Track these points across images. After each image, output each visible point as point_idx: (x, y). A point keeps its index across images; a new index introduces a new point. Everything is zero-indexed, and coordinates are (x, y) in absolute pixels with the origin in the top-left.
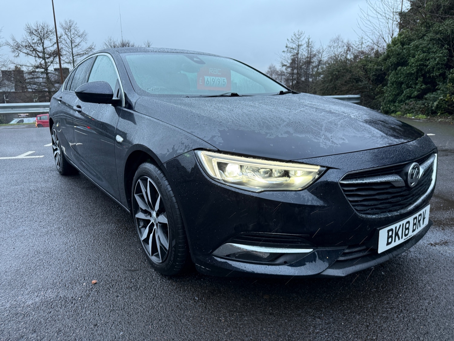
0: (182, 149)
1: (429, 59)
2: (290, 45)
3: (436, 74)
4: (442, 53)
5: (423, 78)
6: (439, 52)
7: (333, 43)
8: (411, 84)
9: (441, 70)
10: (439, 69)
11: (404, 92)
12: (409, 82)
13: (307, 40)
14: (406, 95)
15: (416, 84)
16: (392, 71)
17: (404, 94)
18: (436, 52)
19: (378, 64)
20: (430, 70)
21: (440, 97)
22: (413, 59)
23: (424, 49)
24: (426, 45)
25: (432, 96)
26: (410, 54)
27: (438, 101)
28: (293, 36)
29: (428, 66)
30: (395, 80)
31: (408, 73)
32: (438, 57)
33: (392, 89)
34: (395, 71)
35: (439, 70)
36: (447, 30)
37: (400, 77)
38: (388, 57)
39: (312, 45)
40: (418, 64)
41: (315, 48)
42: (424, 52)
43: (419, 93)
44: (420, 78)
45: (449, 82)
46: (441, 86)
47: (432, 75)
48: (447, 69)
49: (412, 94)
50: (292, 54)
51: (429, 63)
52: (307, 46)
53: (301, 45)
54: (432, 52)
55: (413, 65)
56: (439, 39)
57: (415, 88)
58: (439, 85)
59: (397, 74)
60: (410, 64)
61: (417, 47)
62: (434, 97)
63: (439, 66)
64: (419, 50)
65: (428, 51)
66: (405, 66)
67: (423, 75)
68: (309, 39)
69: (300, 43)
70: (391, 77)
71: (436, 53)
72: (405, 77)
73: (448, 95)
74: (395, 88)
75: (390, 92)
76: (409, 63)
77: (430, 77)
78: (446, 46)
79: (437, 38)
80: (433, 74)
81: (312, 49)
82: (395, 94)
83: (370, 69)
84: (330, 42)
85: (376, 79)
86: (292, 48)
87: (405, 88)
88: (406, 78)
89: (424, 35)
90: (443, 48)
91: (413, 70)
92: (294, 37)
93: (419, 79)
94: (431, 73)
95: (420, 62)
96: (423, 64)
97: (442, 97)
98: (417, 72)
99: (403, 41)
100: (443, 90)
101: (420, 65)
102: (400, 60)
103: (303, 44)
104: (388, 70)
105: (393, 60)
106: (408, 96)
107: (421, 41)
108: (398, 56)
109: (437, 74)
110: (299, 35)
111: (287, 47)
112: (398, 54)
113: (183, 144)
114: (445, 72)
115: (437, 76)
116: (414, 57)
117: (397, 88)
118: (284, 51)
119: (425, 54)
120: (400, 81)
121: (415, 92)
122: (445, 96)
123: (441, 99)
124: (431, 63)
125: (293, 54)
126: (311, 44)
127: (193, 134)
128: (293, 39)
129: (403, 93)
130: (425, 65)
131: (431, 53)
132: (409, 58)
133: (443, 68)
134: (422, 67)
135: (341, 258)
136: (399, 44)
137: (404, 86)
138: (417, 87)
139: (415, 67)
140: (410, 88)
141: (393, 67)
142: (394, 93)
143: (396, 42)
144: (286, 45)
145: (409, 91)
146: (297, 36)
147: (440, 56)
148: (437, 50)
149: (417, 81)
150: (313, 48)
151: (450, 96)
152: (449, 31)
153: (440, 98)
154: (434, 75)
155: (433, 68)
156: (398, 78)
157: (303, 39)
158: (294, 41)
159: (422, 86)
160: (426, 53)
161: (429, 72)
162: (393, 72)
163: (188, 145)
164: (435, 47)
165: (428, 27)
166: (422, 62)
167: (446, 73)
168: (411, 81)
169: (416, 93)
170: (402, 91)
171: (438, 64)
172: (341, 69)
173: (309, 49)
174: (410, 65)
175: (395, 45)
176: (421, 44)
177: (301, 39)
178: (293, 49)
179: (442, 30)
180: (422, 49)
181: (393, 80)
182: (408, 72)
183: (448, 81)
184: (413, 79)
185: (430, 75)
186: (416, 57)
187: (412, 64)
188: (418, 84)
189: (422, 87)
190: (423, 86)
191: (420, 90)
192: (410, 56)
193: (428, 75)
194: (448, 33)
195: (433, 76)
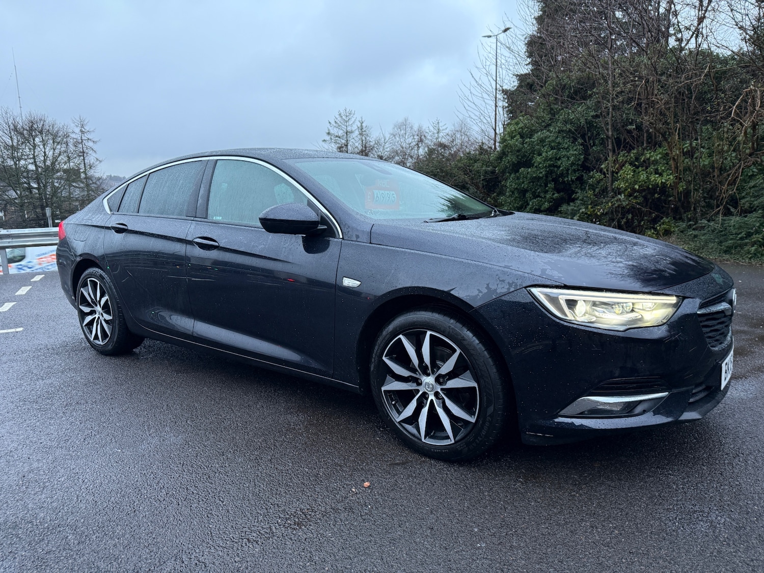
0: (503, 287)
1: (559, 159)
2: (334, 131)
3: (571, 179)
4: (575, 150)
5: (554, 184)
6: (572, 148)
7: (397, 129)
8: (539, 192)
9: (577, 173)
10: (574, 171)
11: (531, 203)
12: (536, 190)
13: (359, 125)
14: (533, 207)
15: (546, 192)
16: (511, 174)
17: (530, 206)
18: (567, 148)
19: (487, 163)
20: (562, 173)
21: (580, 209)
22: (539, 158)
23: (553, 144)
24: (554, 138)
25: (570, 208)
26: (534, 151)
27: (578, 215)
28: (337, 116)
29: (560, 167)
30: (516, 187)
31: (534, 177)
32: (573, 155)
33: (512, 199)
34: (515, 174)
35: (575, 173)
36: (579, 120)
37: (523, 182)
38: (503, 154)
39: (367, 132)
40: (547, 165)
41: (372, 136)
42: (552, 148)
43: (551, 204)
44: (550, 183)
45: (589, 189)
46: (579, 194)
47: (566, 179)
48: (585, 171)
49: (541, 206)
50: (338, 145)
51: (561, 163)
52: (360, 134)
53: (352, 132)
54: (562, 148)
55: (540, 166)
56: (570, 130)
57: (545, 197)
58: (576, 193)
59: (518, 178)
60: (535, 165)
61: (542, 141)
62: (572, 210)
63: (574, 167)
64: (545, 145)
65: (558, 147)
66: (528, 168)
67: (553, 180)
68: (362, 122)
69: (349, 129)
70: (510, 183)
71: (568, 150)
72: (530, 183)
73: (590, 206)
74: (517, 198)
75: (510, 204)
76: (535, 162)
77: (564, 182)
78: (580, 141)
79: (568, 130)
80: (568, 177)
81: (368, 138)
82: (517, 207)
83: (478, 172)
84: (394, 128)
85: (486, 185)
86: (337, 136)
87: (531, 198)
88: (532, 183)
89: (549, 125)
90: (576, 143)
91: (542, 173)
92: (339, 119)
93: (549, 185)
94: (565, 177)
95: (549, 162)
96: (553, 164)
97: (584, 210)
98: (547, 177)
99: (523, 132)
100: (582, 200)
101: (550, 166)
102: (521, 159)
103: (353, 129)
104: (503, 172)
105: (511, 158)
106: (535, 208)
107: (546, 133)
108: (518, 154)
109: (573, 178)
110: (347, 116)
111: (329, 133)
112: (518, 151)
113: (503, 281)
114: (582, 176)
115: (572, 181)
116: (540, 154)
117: (520, 197)
118: (324, 141)
119: (555, 151)
120: (523, 188)
121: (546, 203)
122: (587, 208)
123: (583, 212)
124: (564, 164)
125: (340, 145)
126: (365, 131)
127: (511, 268)
128: (338, 122)
129: (528, 204)
130: (556, 166)
131: (562, 150)
132: (533, 157)
133: (580, 170)
134: (552, 168)
135: (691, 400)
136: (518, 137)
137: (530, 195)
138: (548, 196)
139: (543, 168)
140: (539, 198)
141: (511, 168)
142: (515, 205)
143: (513, 133)
144: (327, 131)
145: (537, 203)
146: (344, 117)
147: (575, 154)
148: (569, 146)
149: (547, 188)
150: (370, 137)
151: (592, 208)
152: (582, 121)
153: (581, 211)
154: (570, 179)
155: (568, 170)
156: (520, 184)
157: (354, 122)
158: (340, 126)
159: (553, 194)
160: (555, 149)
161: (562, 175)
162: (513, 175)
163: (513, 283)
164: (566, 141)
165: (553, 113)
166: (552, 162)
167: (584, 177)
168: (538, 189)
169: (546, 205)
170: (527, 201)
171: (573, 164)
172: (438, 172)
173: (363, 138)
174: (536, 167)
175: (512, 138)
176: (546, 137)
177: (351, 122)
178: (339, 137)
179: (573, 118)
180: (550, 144)
181: (513, 186)
182: (534, 175)
183: (587, 188)
184: (541, 186)
185: (563, 179)
186: (544, 154)
187: (539, 164)
188: (549, 193)
189: (554, 196)
190: (556, 195)
191: (552, 200)
192: (535, 154)
193: (561, 180)
194: (580, 123)
195: (567, 181)
